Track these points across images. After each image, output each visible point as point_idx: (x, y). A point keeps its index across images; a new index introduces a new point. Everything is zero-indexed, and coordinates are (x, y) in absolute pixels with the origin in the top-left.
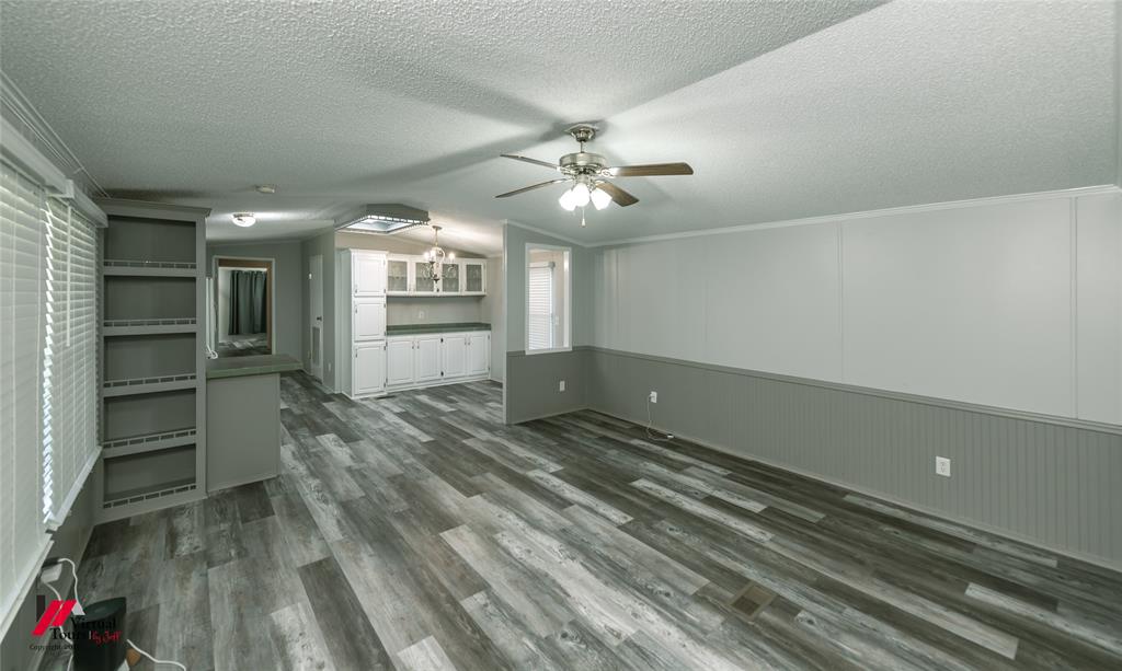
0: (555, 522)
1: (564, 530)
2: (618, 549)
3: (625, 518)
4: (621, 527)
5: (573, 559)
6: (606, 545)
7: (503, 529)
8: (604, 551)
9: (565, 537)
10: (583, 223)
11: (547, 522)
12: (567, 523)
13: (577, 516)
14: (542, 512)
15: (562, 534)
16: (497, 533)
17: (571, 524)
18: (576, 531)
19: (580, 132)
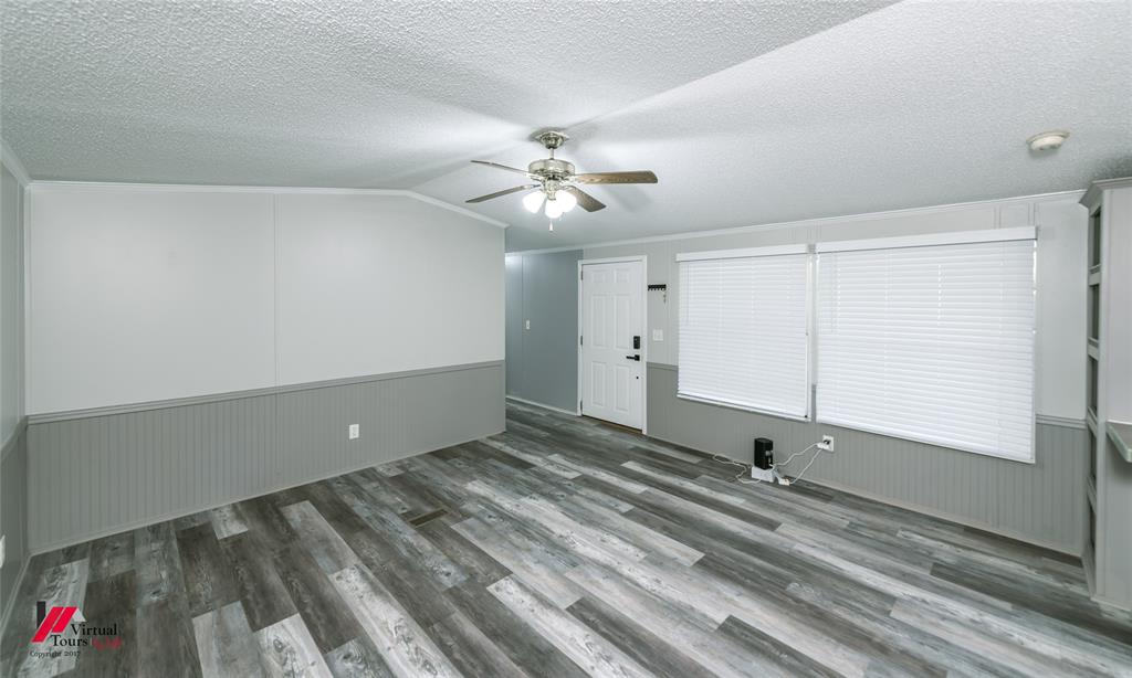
0: (587, 576)
1: (574, 565)
2: (517, 547)
3: (497, 589)
4: (506, 573)
5: (561, 536)
6: (529, 550)
7: (640, 562)
8: (532, 544)
9: (571, 557)
11: (597, 576)
12: (572, 576)
13: (561, 589)
14: (607, 591)
15: (575, 560)
16: (645, 558)
17: (566, 575)
18: (560, 566)
19: (549, 139)
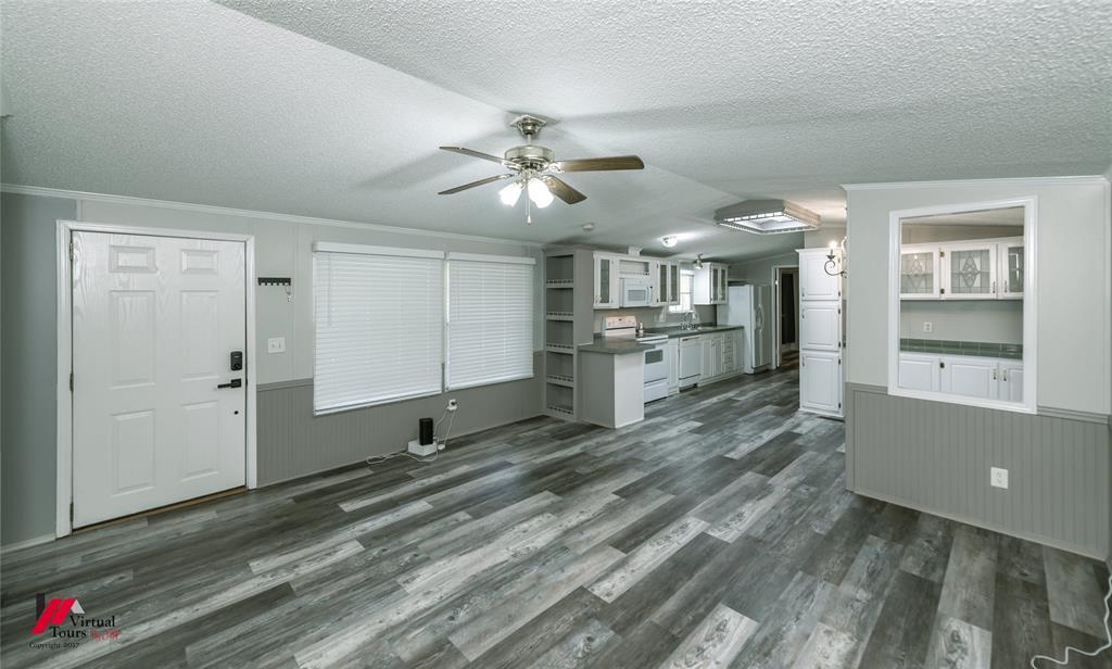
10: (529, 220)
19: (527, 124)
